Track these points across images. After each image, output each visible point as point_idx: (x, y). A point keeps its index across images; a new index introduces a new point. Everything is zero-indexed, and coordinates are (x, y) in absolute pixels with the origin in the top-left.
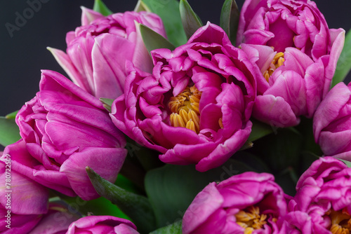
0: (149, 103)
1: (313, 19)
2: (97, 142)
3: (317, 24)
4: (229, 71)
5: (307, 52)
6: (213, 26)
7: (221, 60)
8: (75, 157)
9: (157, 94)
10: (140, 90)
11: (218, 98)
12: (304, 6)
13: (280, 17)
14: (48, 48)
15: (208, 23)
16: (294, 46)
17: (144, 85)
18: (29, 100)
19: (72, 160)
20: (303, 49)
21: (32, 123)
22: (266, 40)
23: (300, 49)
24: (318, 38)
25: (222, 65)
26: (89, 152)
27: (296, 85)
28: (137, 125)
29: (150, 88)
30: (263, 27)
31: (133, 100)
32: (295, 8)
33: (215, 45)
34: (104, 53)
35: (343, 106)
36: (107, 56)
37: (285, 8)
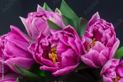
0: (42, 47)
1: (110, 32)
2: (24, 55)
3: (111, 35)
5: (105, 45)
6: (71, 27)
7: (70, 39)
8: (12, 59)
9: (45, 46)
10: (40, 42)
11: (62, 54)
12: (109, 28)
13: (98, 29)
14: (20, 17)
15: (69, 25)
16: (100, 41)
17: (43, 41)
19: (10, 60)
20: (104, 43)
21: (4, 42)
22: (90, 36)
23: (102, 43)
24: (110, 40)
25: (69, 42)
26: (17, 58)
27: (96, 55)
28: (35, 54)
29: (43, 42)
30: (91, 32)
31: (37, 45)
32: (105, 28)
33: (70, 34)
34: (36, 25)
36: (37, 26)
37: (101, 26)
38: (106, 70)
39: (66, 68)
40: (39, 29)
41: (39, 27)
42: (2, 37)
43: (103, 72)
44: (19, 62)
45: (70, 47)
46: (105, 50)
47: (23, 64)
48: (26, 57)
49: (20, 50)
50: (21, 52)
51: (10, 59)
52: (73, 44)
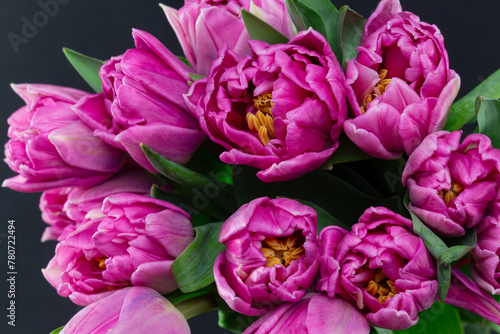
0: (228, 94)
1: (432, 52)
2: (171, 119)
3: (436, 60)
4: (313, 86)
5: (417, 90)
6: (315, 33)
7: (312, 71)
8: (137, 129)
9: (235, 90)
10: (222, 79)
11: (289, 114)
12: (427, 38)
13: (396, 42)
14: (161, 5)
15: (310, 28)
16: (403, 77)
17: (229, 74)
18: (116, 55)
19: (130, 132)
20: (413, 84)
21: (112, 79)
22: (372, 63)
23: (409, 83)
24: (432, 76)
25: (309, 79)
26: (152, 128)
27: (389, 120)
28: (206, 115)
29: (231, 80)
30: (374, 49)
31: (211, 87)
32: (416, 37)
33: (312, 54)
34: (209, 27)
35: (425, 161)
36: (211, 30)
37: (405, 34)
38: (419, 163)
39: (300, 157)
40: (217, 40)
41: (218, 33)
42: (109, 63)
43: (410, 172)
44: (158, 139)
45: (312, 95)
46: (418, 105)
47: (169, 146)
48: (177, 125)
49: (160, 104)
50: (165, 110)
51: (131, 128)
52: (321, 87)
